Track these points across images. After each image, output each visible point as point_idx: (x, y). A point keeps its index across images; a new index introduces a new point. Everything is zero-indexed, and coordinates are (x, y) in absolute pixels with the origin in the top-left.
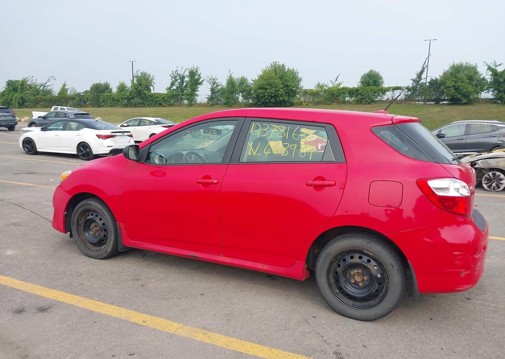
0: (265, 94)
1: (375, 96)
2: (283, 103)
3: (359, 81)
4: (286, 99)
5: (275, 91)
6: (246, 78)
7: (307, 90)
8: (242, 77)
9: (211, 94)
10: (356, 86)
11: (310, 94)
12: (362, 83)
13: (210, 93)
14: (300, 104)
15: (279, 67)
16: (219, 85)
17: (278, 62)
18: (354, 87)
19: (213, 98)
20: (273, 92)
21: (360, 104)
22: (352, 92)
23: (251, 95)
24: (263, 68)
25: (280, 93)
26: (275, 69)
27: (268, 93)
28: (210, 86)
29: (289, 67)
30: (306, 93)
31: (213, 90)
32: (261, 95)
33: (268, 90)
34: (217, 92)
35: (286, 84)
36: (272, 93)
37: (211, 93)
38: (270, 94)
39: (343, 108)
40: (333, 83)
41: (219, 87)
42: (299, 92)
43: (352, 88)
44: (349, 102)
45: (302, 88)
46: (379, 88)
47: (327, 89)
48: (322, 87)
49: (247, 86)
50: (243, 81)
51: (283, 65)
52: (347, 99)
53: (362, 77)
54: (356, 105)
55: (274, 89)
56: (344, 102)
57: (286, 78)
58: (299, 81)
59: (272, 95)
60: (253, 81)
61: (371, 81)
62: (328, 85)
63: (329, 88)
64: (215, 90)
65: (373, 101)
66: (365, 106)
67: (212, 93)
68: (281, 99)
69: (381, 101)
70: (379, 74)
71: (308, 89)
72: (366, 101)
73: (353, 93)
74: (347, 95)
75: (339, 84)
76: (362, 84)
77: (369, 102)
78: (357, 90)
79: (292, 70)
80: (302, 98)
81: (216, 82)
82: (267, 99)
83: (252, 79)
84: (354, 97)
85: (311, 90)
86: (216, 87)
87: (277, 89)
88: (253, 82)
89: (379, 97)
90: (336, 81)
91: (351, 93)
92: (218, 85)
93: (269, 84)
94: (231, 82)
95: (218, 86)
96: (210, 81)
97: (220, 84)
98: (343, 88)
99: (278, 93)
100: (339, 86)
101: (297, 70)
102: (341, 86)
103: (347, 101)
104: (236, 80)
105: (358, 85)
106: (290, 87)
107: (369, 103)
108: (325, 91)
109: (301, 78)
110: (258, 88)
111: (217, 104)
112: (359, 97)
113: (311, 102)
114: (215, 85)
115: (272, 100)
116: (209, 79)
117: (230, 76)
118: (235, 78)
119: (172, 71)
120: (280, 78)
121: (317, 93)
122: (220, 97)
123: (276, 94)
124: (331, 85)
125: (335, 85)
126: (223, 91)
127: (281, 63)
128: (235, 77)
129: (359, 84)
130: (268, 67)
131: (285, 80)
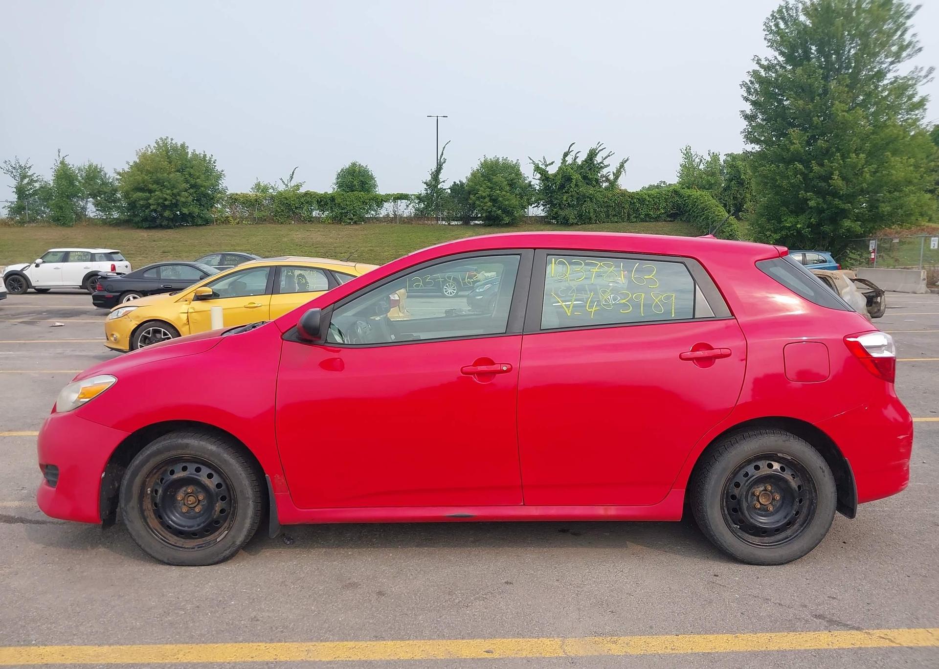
0: (151, 201)
1: (365, 209)
2: (190, 219)
3: (335, 181)
4: (196, 211)
5: (171, 196)
6: (99, 167)
7: (237, 194)
8: (90, 166)
9: (16, 200)
10: (330, 191)
11: (243, 203)
12: (340, 185)
13: (14, 197)
14: (225, 221)
15: (175, 149)
16: (36, 181)
17: (172, 139)
18: (326, 192)
19: (24, 209)
20: (168, 197)
21: (340, 223)
22: (323, 202)
23: (115, 202)
24: (140, 150)
25: (183, 200)
26: (167, 153)
27: (155, 200)
28: (14, 183)
29: (194, 150)
30: (234, 200)
31: (21, 191)
32: (141, 202)
33: (156, 193)
34: (31, 195)
35: (193, 182)
36: (166, 200)
37: (16, 196)
38: (161, 201)
40: (286, 183)
41: (37, 185)
42: (221, 198)
43: (322, 194)
44: (318, 220)
45: (226, 191)
46: (370, 196)
47: (275, 193)
48: (265, 190)
49: (104, 184)
50: (93, 174)
51: (183, 146)
52: (314, 214)
53: (339, 174)
54: (332, 225)
55: (168, 192)
56: (311, 220)
57: (192, 171)
58: (219, 177)
59: (167, 203)
60: (119, 174)
61: (355, 183)
62: (276, 186)
63: (280, 193)
64: (28, 190)
65: (363, 219)
66: (349, 227)
67: (19, 198)
68: (185, 211)
69: (375, 218)
70: (368, 171)
71: (239, 193)
72: (349, 219)
73: (326, 204)
74: (315, 205)
75: (298, 187)
76: (340, 187)
77: (355, 220)
78: (333, 199)
79: (202, 155)
80: (228, 210)
81: (29, 174)
82: (154, 210)
83: (114, 169)
84: (327, 210)
85: (245, 196)
86: (28, 184)
87: (175, 191)
88: (118, 177)
89: (373, 212)
90: (291, 180)
91: (322, 203)
92: (35, 179)
93: (157, 182)
94: (64, 175)
95: (32, 181)
96: (14, 171)
97: (39, 177)
98: (306, 194)
99: (177, 200)
100: (298, 189)
101: (212, 155)
102: (302, 190)
103: (316, 217)
104: (77, 171)
105: (334, 189)
106: (202, 189)
107: (355, 223)
108: (272, 198)
109: (222, 171)
110: (133, 189)
111: (33, 220)
112: (337, 211)
113: (246, 218)
114: (26, 181)
115: (167, 214)
116: (10, 168)
117: (62, 163)
118: (75, 166)
120: (178, 171)
121: (256, 200)
122: (40, 205)
123: (174, 201)
124: (281, 188)
125: (289, 187)
126: (45, 194)
127: (178, 142)
128: (73, 165)
130: (152, 148)
131: (190, 175)
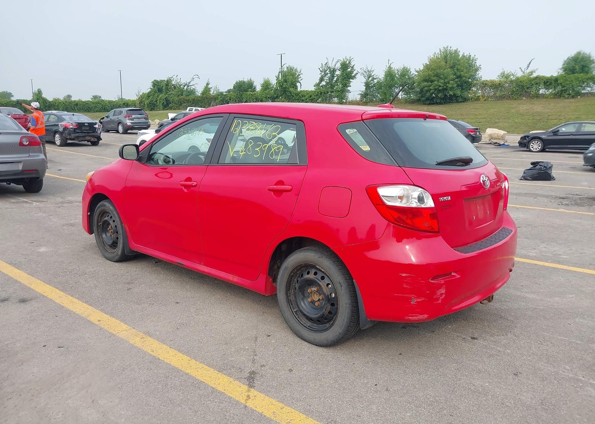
0: (431, 88)
1: (582, 86)
2: (454, 98)
3: (561, 67)
4: (458, 93)
5: (443, 84)
6: (408, 68)
7: (487, 81)
8: (404, 68)
9: (365, 90)
10: (555, 75)
11: (491, 86)
12: (565, 69)
13: (363, 88)
14: (477, 99)
15: (451, 54)
16: (375, 79)
17: (451, 47)
18: (552, 76)
19: (368, 95)
20: (441, 84)
21: (560, 98)
22: (548, 82)
23: (413, 89)
24: (430, 56)
25: (450, 86)
26: (446, 57)
27: (434, 86)
28: (364, 80)
29: (464, 53)
30: (485, 85)
31: (367, 85)
32: (426, 88)
33: (435, 82)
34: (372, 87)
35: (458, 74)
36: (440, 86)
37: (365, 88)
38: (437, 87)
39: (535, 103)
40: (523, 71)
41: (376, 81)
42: (476, 84)
43: (549, 77)
44: (543, 96)
45: (481, 79)
46: (589, 76)
47: (514, 79)
48: (507, 77)
49: (409, 78)
50: (405, 72)
51: (456, 51)
52: (541, 91)
53: (565, 62)
54: (554, 100)
55: (442, 81)
56: (538, 96)
57: (459, 67)
58: (477, 70)
59: (440, 88)
60: (417, 71)
61: (577, 67)
62: (516, 74)
63: (518, 79)
64: (371, 84)
65: (578, 94)
66: (567, 100)
67: (366, 89)
68: (451, 93)
69: (590, 93)
70: (590, 57)
71: (488, 80)
72: (568, 94)
73: (551, 84)
74: (542, 86)
75: (532, 73)
76: (564, 71)
77: (572, 95)
78: (556, 80)
79: (468, 56)
80: (480, 92)
81: (372, 75)
82: (432, 93)
83: (415, 69)
84: (551, 89)
85: (492, 82)
86: (371, 80)
87: (446, 81)
88: (417, 74)
89: (589, 89)
90: (527, 69)
91: (548, 84)
92: (375, 78)
93: (437, 75)
94: (390, 74)
95: (374, 79)
96: (365, 73)
97: (377, 76)
98: (537, 77)
99: (447, 86)
100: (532, 75)
101: (475, 56)
102: (535, 75)
103: (542, 94)
104: (396, 72)
105: (559, 73)
106: (464, 78)
107: (573, 97)
108: (512, 82)
109: (480, 66)
110: (423, 81)
111: (372, 101)
112: (559, 88)
113: (491, 97)
114: (370, 79)
115: (440, 95)
116: (363, 72)
117: (390, 67)
118: (395, 69)
119: (322, 64)
120: (450, 68)
121: (500, 84)
122: (376, 93)
123: (445, 87)
124: (520, 74)
125: (525, 73)
126: (380, 85)
127: (454, 48)
128: (394, 68)
129: (560, 71)
130: (437, 54)
131: (458, 70)
